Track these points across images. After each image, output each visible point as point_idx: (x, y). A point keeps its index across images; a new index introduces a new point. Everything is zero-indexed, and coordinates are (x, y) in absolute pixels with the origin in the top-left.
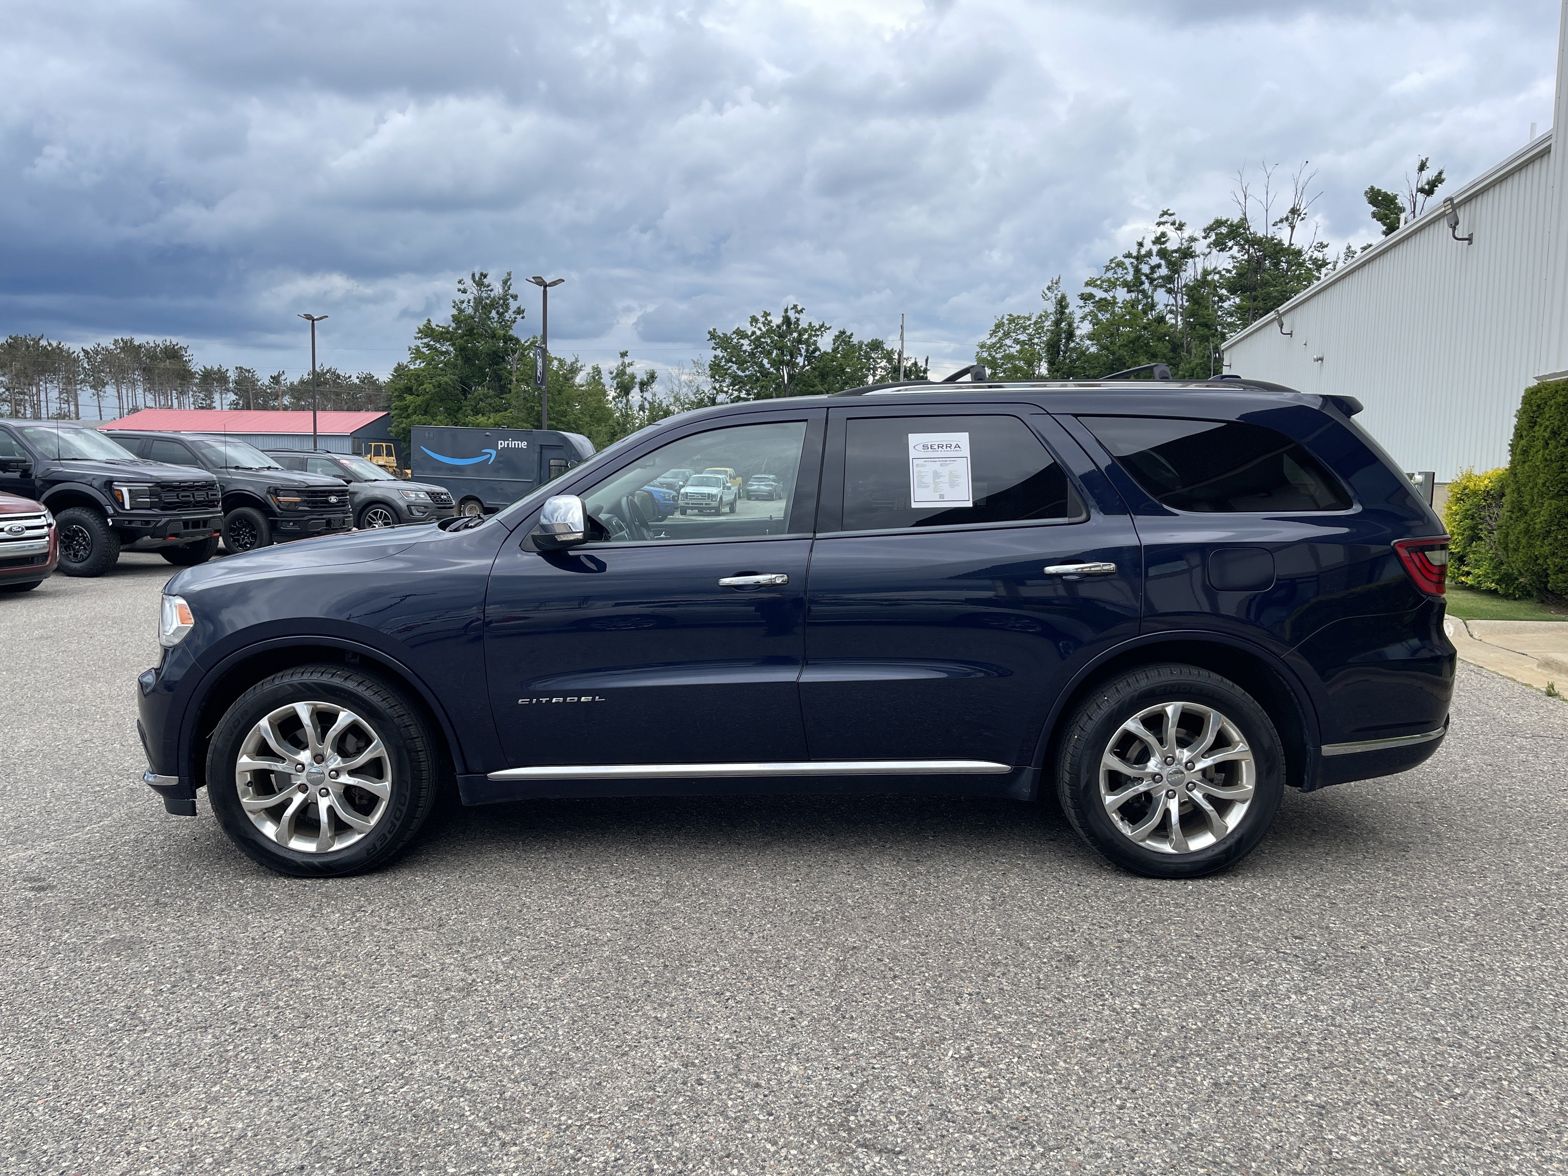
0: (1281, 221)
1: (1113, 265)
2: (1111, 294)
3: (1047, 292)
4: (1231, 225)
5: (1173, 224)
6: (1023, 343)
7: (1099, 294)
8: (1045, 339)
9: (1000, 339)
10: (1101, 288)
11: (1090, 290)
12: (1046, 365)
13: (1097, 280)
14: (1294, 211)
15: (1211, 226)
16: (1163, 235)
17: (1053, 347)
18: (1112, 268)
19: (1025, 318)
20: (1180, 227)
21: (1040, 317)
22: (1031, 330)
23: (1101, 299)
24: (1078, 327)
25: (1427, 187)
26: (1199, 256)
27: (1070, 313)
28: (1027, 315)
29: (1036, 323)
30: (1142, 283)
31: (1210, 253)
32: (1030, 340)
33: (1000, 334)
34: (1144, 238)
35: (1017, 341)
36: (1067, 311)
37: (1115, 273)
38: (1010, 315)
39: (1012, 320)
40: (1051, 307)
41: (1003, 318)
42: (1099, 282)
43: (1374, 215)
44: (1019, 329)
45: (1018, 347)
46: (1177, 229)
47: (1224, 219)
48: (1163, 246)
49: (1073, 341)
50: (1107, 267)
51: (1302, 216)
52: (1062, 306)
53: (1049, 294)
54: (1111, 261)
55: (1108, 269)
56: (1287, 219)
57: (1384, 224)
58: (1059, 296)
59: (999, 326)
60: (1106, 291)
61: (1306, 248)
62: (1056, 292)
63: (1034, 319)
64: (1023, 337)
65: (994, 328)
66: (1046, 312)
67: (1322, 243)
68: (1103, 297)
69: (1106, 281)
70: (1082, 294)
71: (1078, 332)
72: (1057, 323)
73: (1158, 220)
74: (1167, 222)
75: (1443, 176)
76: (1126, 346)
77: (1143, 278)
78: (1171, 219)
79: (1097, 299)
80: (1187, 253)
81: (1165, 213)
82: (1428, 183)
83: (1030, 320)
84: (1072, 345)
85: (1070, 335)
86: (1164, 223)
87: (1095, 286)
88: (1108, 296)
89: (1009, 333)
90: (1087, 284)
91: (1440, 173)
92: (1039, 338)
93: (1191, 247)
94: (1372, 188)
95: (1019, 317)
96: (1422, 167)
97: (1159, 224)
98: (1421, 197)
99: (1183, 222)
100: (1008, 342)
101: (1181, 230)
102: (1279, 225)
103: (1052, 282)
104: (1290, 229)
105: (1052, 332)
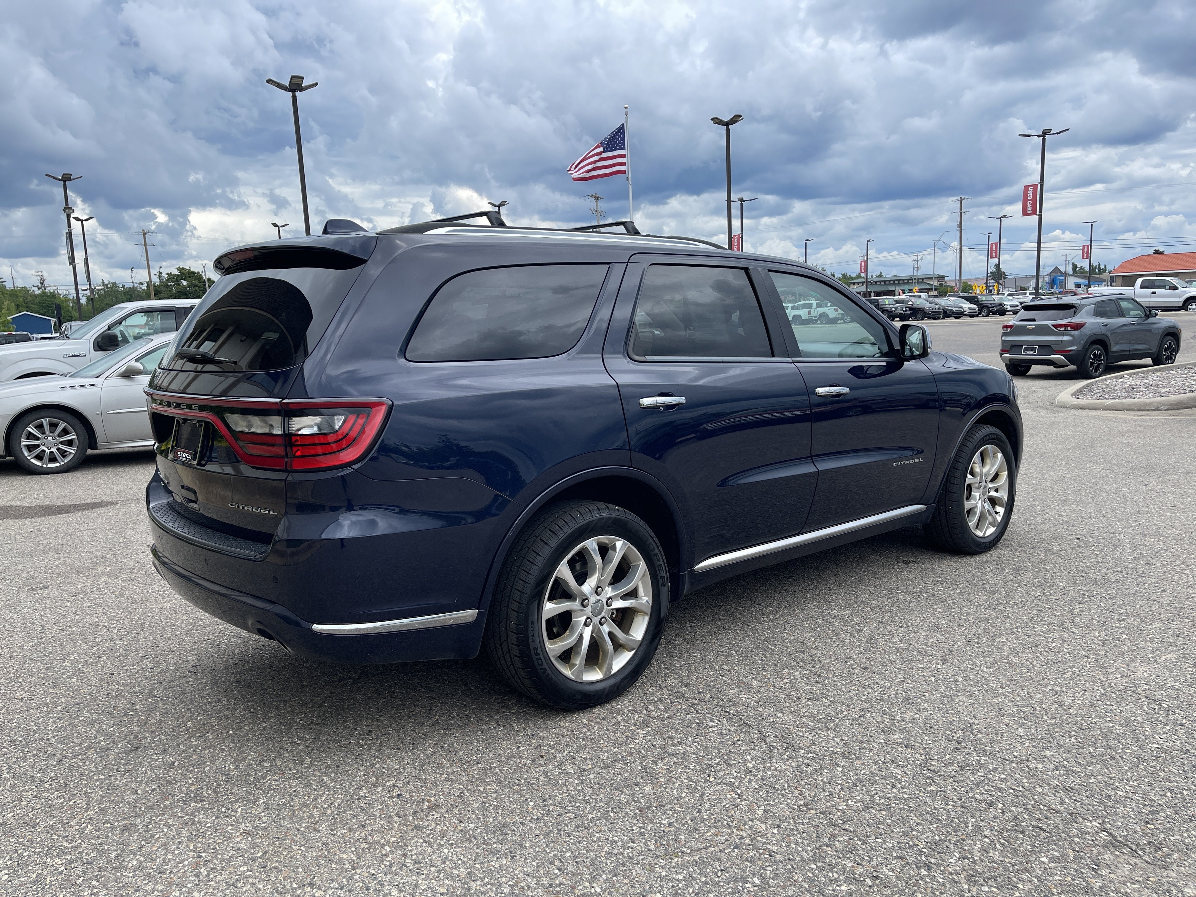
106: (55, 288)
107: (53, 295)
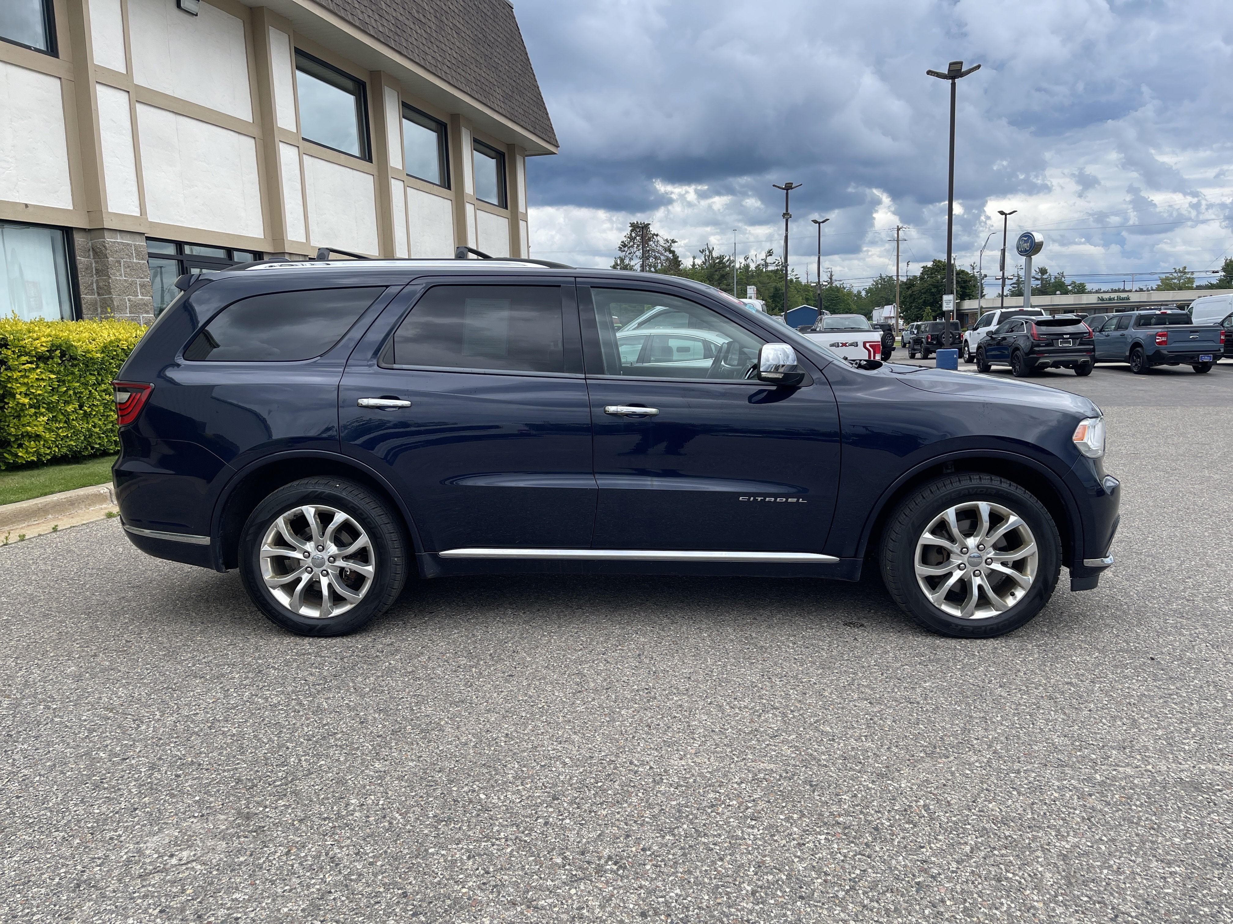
106: (841, 283)
107: (838, 289)
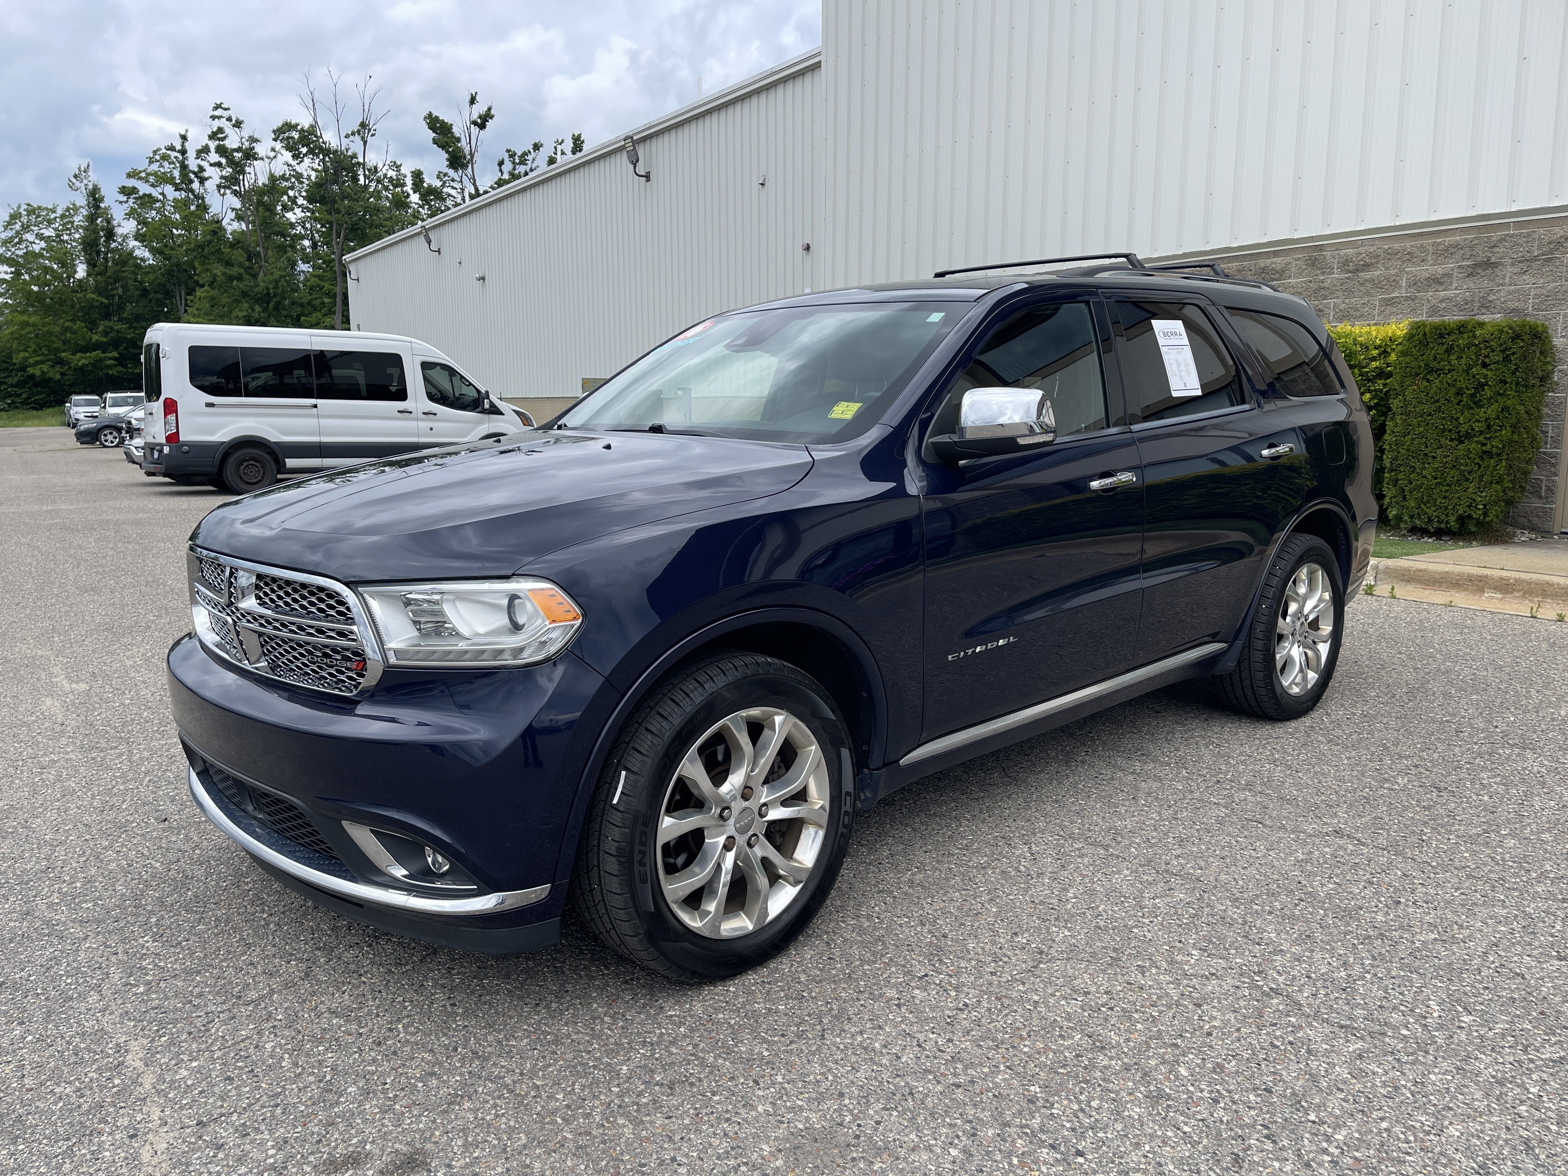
0: (353, 134)
1: (158, 157)
2: (159, 190)
3: (74, 180)
4: (302, 130)
5: (229, 119)
6: (47, 239)
7: (144, 189)
8: (77, 236)
9: (17, 232)
10: (147, 181)
11: (131, 183)
12: (84, 267)
13: (141, 172)
14: (363, 125)
15: (281, 128)
16: (220, 130)
17: (90, 246)
18: (157, 161)
19: (47, 209)
20: (238, 124)
21: (68, 209)
22: (57, 225)
23: (145, 195)
24: (119, 226)
25: (479, 121)
26: (262, 159)
27: (105, 208)
28: (50, 207)
29: (62, 217)
30: (192, 182)
31: (275, 157)
32: (58, 236)
33: (18, 227)
34: (187, 131)
35: (40, 237)
36: (102, 205)
37: (161, 166)
38: (28, 205)
39: (31, 211)
40: (81, 200)
41: (19, 207)
42: (143, 175)
43: (435, 141)
44: (41, 223)
45: (43, 244)
46: (234, 126)
47: (293, 122)
48: (221, 143)
49: (114, 241)
50: (150, 158)
51: (372, 132)
52: (95, 199)
53: (77, 184)
54: (155, 152)
55: (151, 161)
56: (359, 132)
57: (447, 152)
58: (91, 187)
59: (15, 217)
60: (153, 186)
61: (380, 165)
62: (85, 182)
63: (59, 212)
64: (49, 232)
65: (8, 219)
66: (74, 204)
67: (395, 162)
68: (148, 193)
69: (152, 175)
70: (124, 187)
71: (119, 231)
72: (91, 218)
73: (212, 113)
74: (222, 117)
75: (492, 112)
76: (194, 250)
77: (192, 176)
78: (226, 114)
79: (141, 193)
80: (250, 155)
81: (218, 107)
82: (480, 117)
83: (54, 212)
84: (113, 245)
85: (110, 234)
86: (219, 117)
87: (140, 178)
88: (155, 193)
89: (28, 227)
90: (129, 176)
91: (490, 109)
92: (70, 235)
93: (254, 148)
94: (430, 114)
95: (39, 208)
96: (473, 101)
97: (213, 117)
98: (474, 130)
99: (241, 119)
100: (30, 237)
101: (239, 127)
102: (352, 138)
103: (79, 169)
104: (362, 143)
105: (86, 229)
